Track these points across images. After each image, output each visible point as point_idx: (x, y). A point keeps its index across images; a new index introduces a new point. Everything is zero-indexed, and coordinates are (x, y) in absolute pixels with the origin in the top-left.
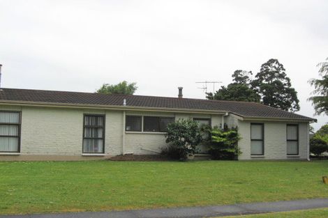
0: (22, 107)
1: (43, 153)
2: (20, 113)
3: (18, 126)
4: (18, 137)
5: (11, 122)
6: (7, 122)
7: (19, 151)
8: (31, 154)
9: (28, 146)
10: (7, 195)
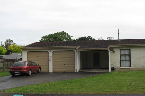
0: (130, 47)
1: (141, 67)
2: (130, 50)
3: (129, 55)
4: (130, 60)
5: (126, 54)
6: (124, 54)
7: (130, 66)
8: (136, 67)
9: (134, 64)
10: (132, 86)
